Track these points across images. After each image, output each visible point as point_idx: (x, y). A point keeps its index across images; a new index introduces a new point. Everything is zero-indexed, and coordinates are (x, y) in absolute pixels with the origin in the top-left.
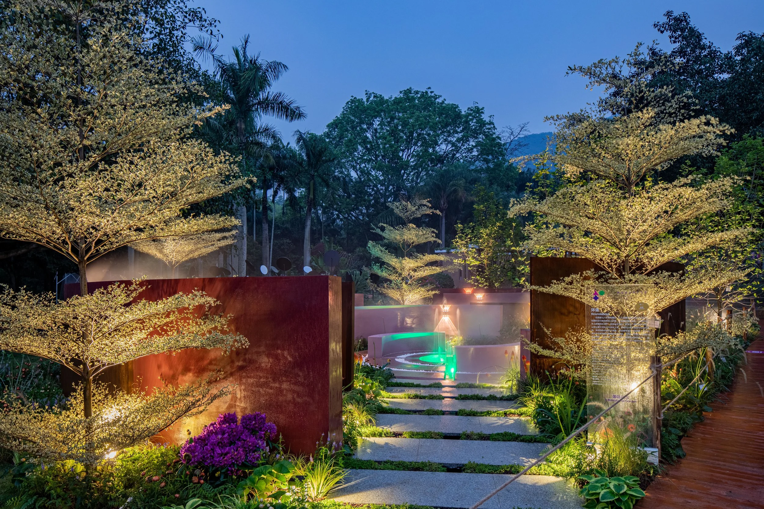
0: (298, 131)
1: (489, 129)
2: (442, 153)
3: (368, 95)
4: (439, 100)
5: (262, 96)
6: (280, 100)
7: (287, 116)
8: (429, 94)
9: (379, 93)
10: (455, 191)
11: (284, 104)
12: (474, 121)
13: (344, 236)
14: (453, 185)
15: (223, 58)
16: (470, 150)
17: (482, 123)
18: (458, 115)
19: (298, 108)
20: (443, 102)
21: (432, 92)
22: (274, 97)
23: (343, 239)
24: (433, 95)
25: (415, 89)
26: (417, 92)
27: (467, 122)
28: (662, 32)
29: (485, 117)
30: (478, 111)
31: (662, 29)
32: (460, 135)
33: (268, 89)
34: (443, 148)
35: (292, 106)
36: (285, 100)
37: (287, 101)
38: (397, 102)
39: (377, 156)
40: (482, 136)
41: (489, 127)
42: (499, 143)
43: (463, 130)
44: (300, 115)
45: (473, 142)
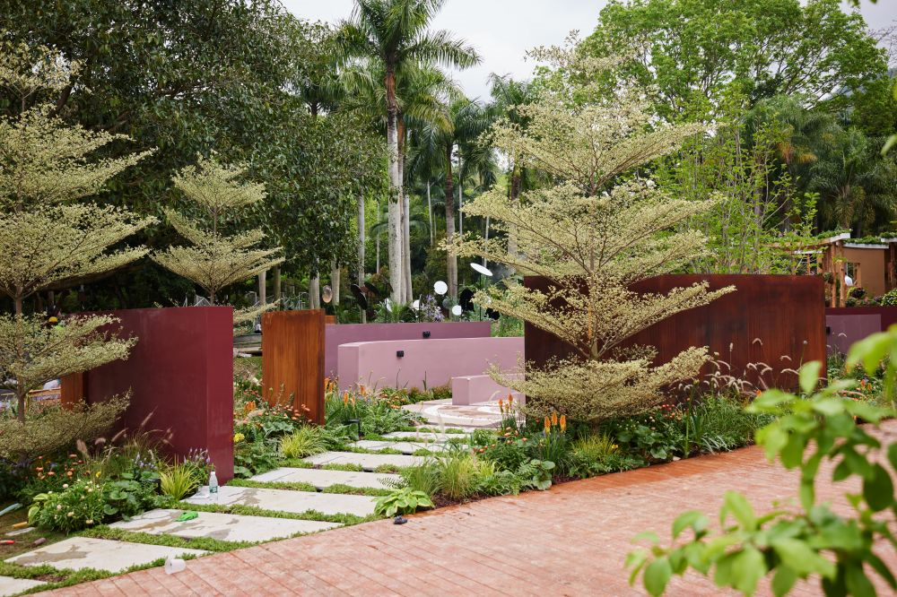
0: (494, 74)
1: (853, 27)
2: (773, 78)
5: (418, 37)
6: (445, 40)
7: (456, 62)
11: (451, 45)
12: (825, 17)
17: (839, 20)
19: (471, 50)
22: (436, 38)
36: (452, 40)
37: (455, 40)
40: (842, 42)
41: (853, 23)
42: (874, 53)
43: (805, 36)
44: (475, 59)
45: (825, 53)
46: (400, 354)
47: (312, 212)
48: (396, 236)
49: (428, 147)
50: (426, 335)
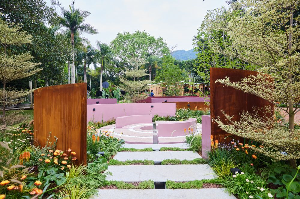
1: (165, 45)
2: (149, 53)
3: (124, 33)
4: (148, 35)
5: (81, 24)
6: (88, 26)
7: (91, 33)
8: (145, 33)
9: (128, 32)
10: (154, 65)
11: (90, 28)
12: (160, 42)
13: (117, 81)
14: (153, 63)
15: (64, 8)
16: (159, 52)
17: (163, 43)
18: (154, 40)
19: (95, 30)
20: (149, 35)
21: (146, 32)
22: (86, 25)
23: (116, 82)
24: (146, 33)
25: (140, 31)
26: (141, 32)
27: (157, 43)
28: (228, 4)
29: (163, 41)
30: (161, 39)
31: (228, 3)
32: (155, 47)
33: (83, 22)
34: (150, 51)
35: (93, 29)
36: (90, 26)
37: (91, 27)
38: (134, 35)
39: (127, 54)
40: (162, 47)
41: (165, 44)
42: (168, 50)
43: (156, 45)
44: (97, 32)
45: (159, 49)
46: (94, 110)
47: (51, 63)
48: (74, 77)
49: (80, 57)
50: (97, 103)
